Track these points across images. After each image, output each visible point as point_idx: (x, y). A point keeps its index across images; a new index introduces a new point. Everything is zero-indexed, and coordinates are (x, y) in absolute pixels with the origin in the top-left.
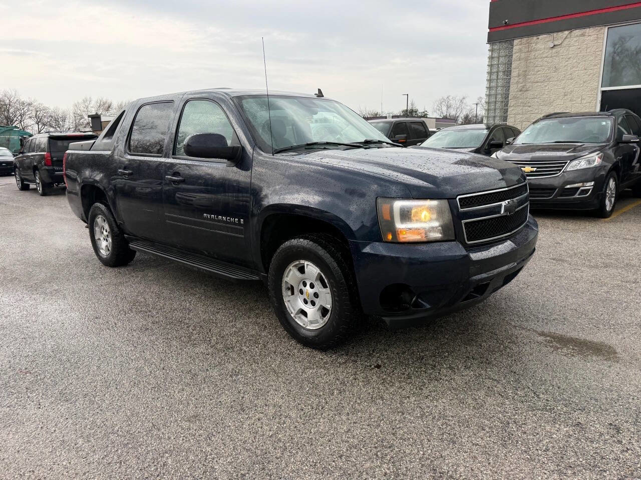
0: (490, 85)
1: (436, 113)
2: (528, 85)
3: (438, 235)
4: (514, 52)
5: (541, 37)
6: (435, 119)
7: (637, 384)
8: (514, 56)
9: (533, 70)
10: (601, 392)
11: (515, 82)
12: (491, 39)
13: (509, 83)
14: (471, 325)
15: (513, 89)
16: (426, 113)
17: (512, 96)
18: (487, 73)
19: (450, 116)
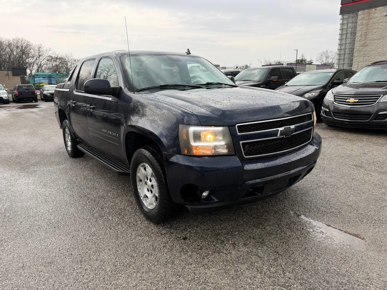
0: (341, 43)
1: (318, 61)
2: (368, 42)
3: (225, 151)
4: (358, 20)
5: (378, 9)
6: (316, 66)
7: (369, 272)
8: (358, 23)
9: (372, 32)
10: (335, 276)
11: (359, 40)
12: (342, 12)
13: (354, 41)
14: (267, 212)
15: (357, 45)
16: (311, 61)
17: (356, 50)
18: (339, 34)
19: (328, 63)
